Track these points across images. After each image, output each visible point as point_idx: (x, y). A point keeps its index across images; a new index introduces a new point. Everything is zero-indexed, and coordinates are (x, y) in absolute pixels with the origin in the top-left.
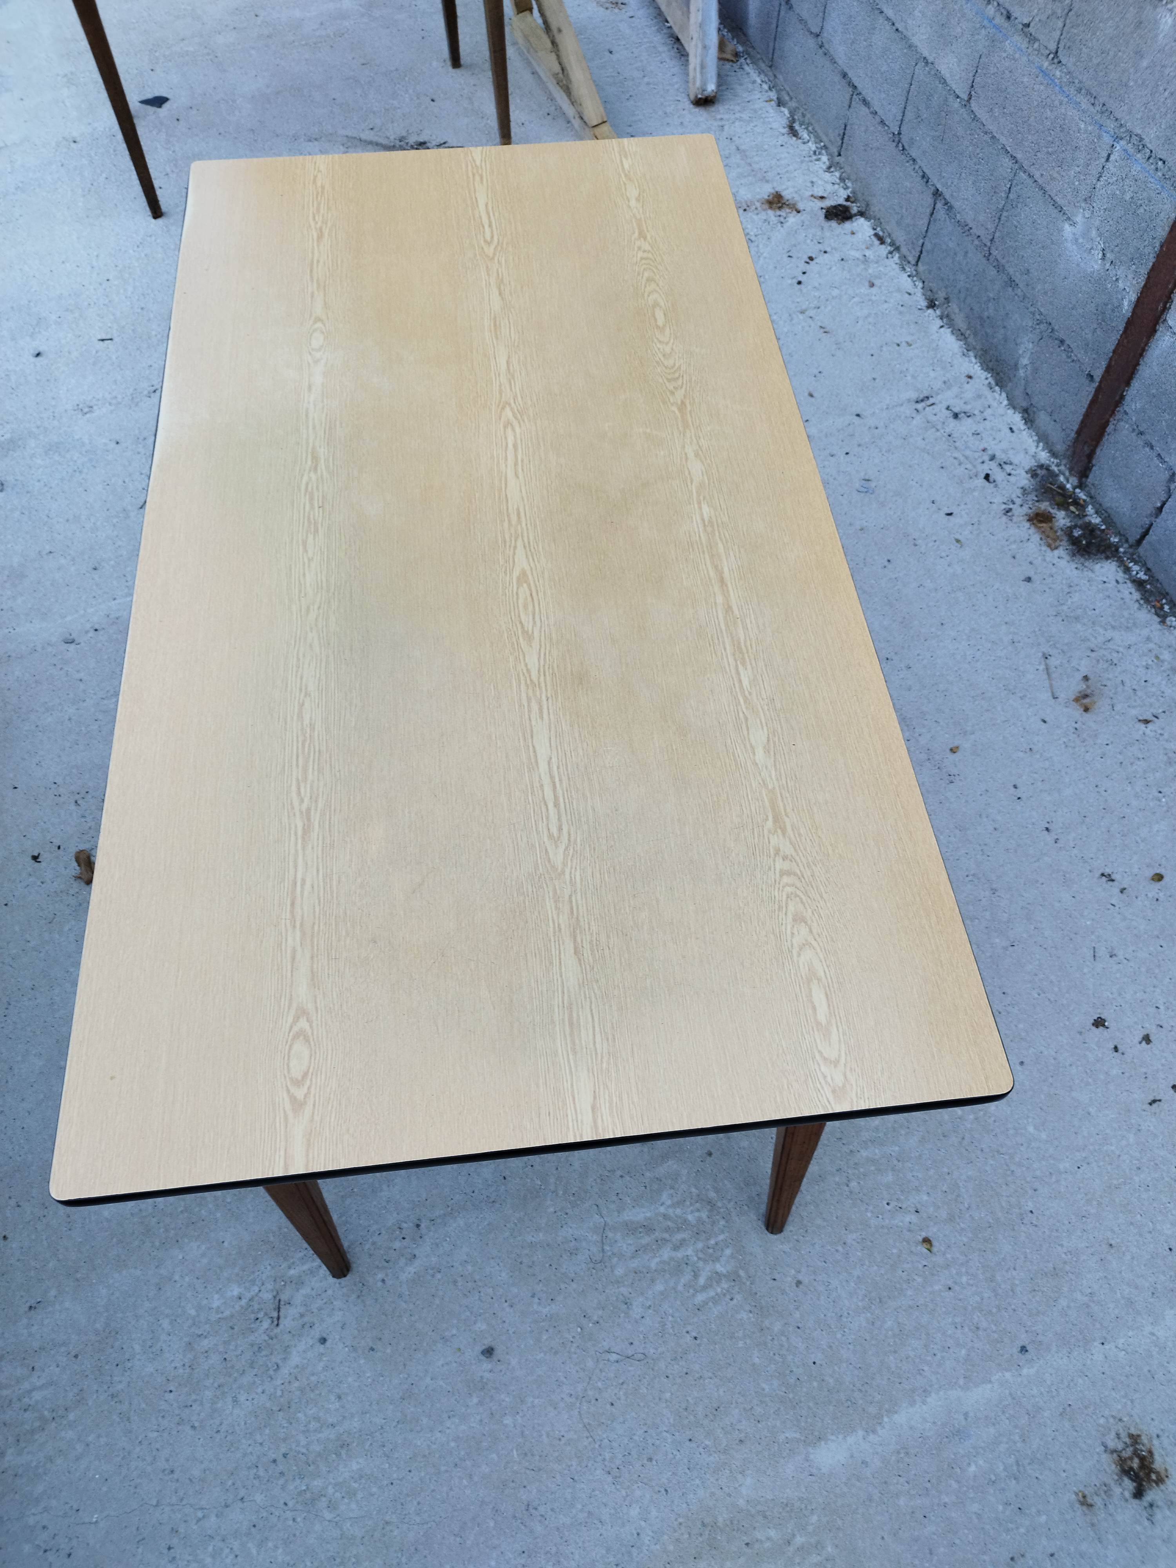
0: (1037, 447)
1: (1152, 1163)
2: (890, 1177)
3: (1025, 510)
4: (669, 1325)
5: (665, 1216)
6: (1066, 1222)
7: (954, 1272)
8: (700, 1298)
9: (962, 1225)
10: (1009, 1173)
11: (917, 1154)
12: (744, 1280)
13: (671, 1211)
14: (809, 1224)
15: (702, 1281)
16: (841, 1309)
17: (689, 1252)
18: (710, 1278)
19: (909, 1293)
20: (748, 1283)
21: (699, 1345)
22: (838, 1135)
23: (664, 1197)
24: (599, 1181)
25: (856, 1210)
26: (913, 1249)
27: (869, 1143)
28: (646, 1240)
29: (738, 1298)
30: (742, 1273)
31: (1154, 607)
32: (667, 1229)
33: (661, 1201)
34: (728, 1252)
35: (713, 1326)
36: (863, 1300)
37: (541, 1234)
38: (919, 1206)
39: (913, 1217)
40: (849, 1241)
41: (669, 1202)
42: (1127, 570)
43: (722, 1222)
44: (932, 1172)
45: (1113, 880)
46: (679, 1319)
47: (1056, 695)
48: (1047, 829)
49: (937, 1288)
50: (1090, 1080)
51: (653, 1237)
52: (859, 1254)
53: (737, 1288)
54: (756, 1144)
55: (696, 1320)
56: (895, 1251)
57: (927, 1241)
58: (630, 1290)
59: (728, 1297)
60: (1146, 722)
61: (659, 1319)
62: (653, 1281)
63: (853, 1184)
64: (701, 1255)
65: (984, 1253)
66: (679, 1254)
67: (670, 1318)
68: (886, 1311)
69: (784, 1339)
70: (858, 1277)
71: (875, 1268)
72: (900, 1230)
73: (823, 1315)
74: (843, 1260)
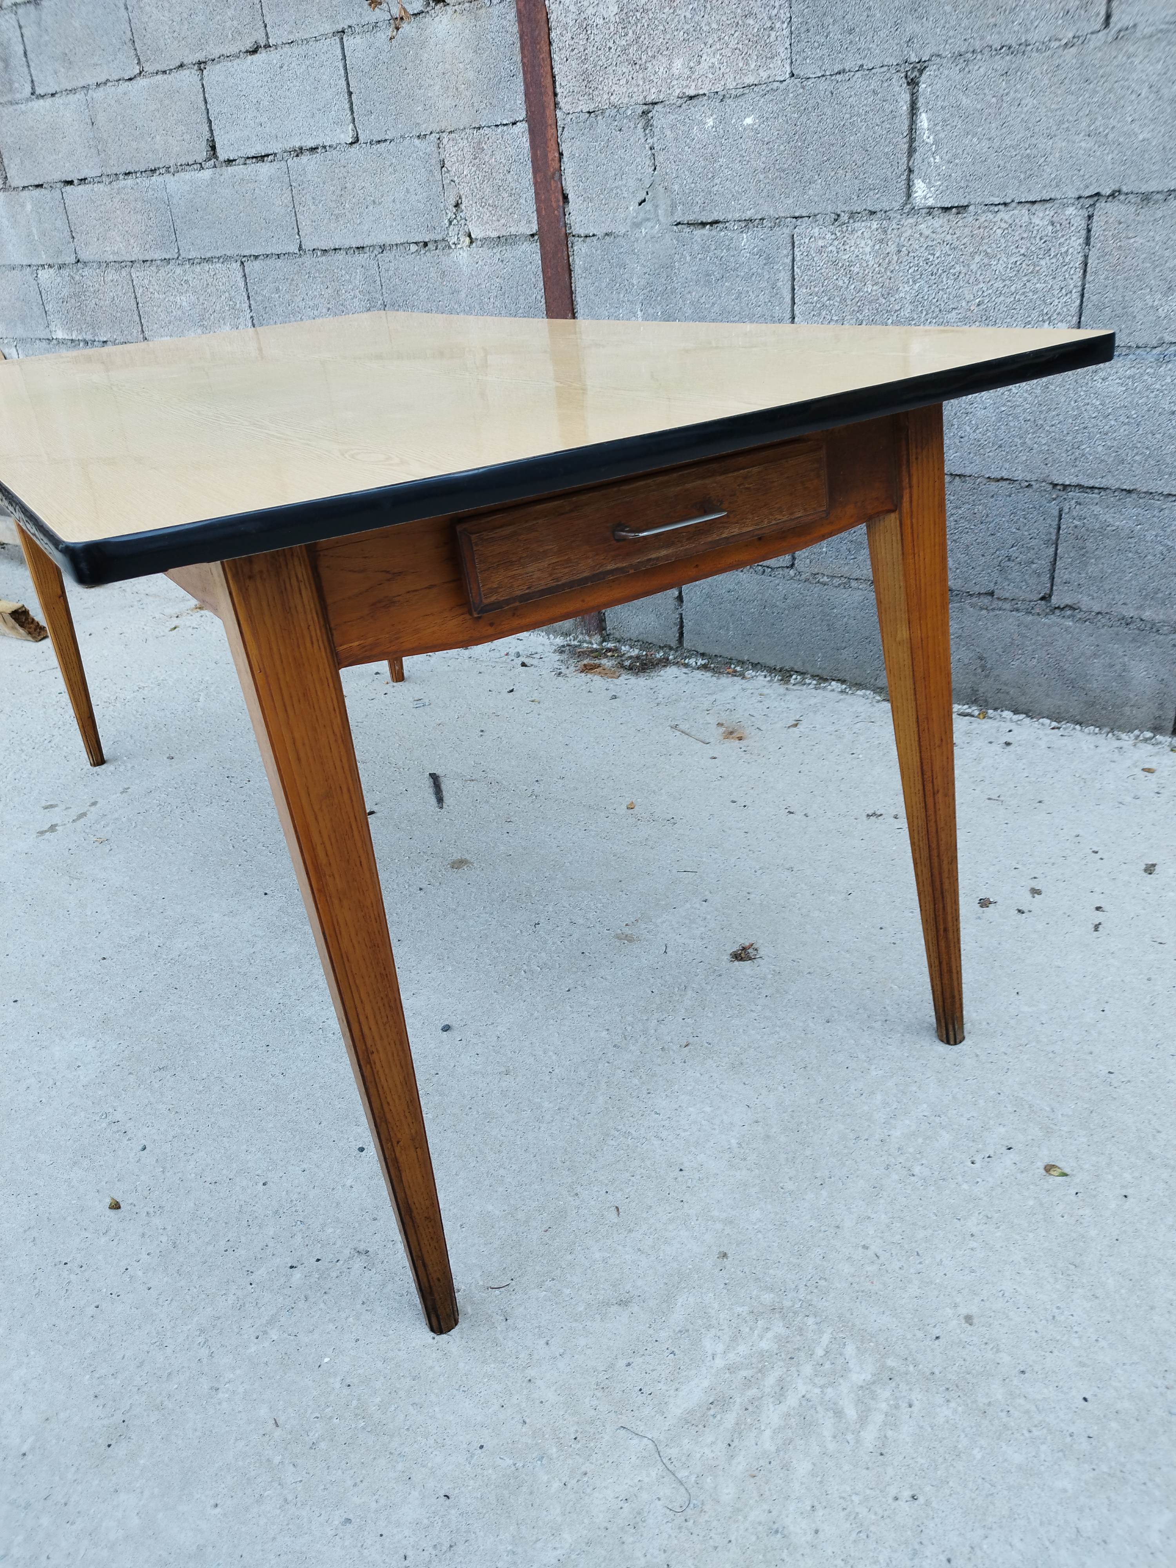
0: (549, 638)
1: (1154, 969)
2: (946, 1137)
3: (572, 668)
4: (863, 1511)
5: (731, 1369)
6: (1149, 1060)
7: (1110, 1177)
8: (869, 1436)
9: (1065, 1129)
10: (1051, 1055)
11: (950, 1097)
12: (903, 1369)
13: (731, 1356)
14: (914, 1245)
15: (851, 1413)
16: (1046, 1309)
17: (802, 1389)
18: (859, 1401)
19: (1093, 1233)
20: (911, 1368)
21: (928, 1503)
22: (852, 1136)
23: (708, 1344)
24: (599, 1394)
25: (947, 1192)
26: (1046, 1186)
27: (893, 1121)
28: (730, 1419)
29: (916, 1396)
30: (890, 1362)
31: (728, 673)
32: (748, 1383)
33: (710, 1352)
34: (850, 1350)
35: (922, 1461)
36: (1056, 1280)
37: (566, 1535)
38: (1006, 1143)
39: (1012, 1156)
40: (974, 1230)
41: (720, 1348)
42: (686, 666)
43: (811, 1321)
44: (981, 1102)
45: (881, 815)
46: (868, 1492)
47: (707, 741)
48: (790, 813)
49: (1113, 1205)
50: (1029, 944)
51: (737, 1407)
52: (999, 1234)
53: (903, 1387)
54: (769, 1207)
55: (890, 1471)
56: (1031, 1203)
57: (1050, 1168)
58: (766, 1507)
59: (904, 1405)
60: (796, 725)
61: (843, 1514)
62: (786, 1467)
63: (917, 1170)
64: (820, 1381)
65: (1113, 1140)
66: (792, 1400)
67: (856, 1499)
68: (1092, 1272)
69: (1022, 1401)
70: (1025, 1259)
71: (1031, 1235)
72: (1013, 1178)
73: (1034, 1334)
74: (990, 1254)
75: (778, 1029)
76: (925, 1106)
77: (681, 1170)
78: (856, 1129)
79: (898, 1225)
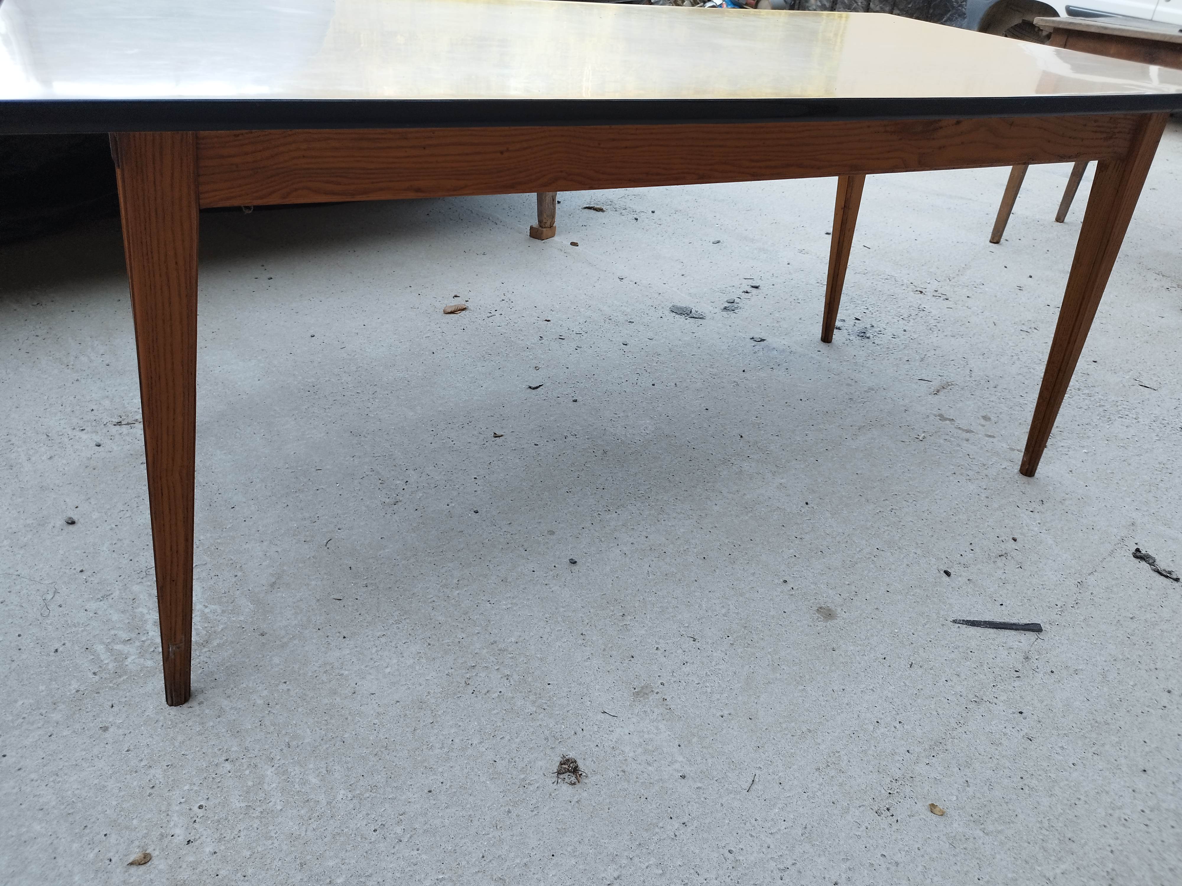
2: (238, 805)
4: (74, 630)
8: (100, 648)
11: (272, 833)
12: (114, 681)
15: (119, 647)
16: (66, 774)
18: (120, 653)
19: (76, 846)
20: (111, 685)
21: (48, 655)
22: (294, 743)
25: (194, 773)
26: (137, 843)
29: (95, 679)
35: (67, 662)
36: (74, 795)
38: (196, 843)
39: (181, 838)
40: (152, 771)
44: (247, 854)
46: (79, 636)
52: (135, 783)
53: (106, 676)
54: (277, 669)
55: (77, 648)
56: (135, 822)
57: (145, 860)
58: (116, 598)
59: (97, 670)
61: (82, 622)
63: (228, 766)
67: (81, 630)
68: (55, 822)
69: (40, 725)
70: (104, 787)
71: (114, 803)
72: (164, 825)
73: (61, 757)
74: (128, 768)
75: (446, 750)
76: (279, 808)
77: (344, 637)
78: (298, 750)
79: (198, 729)
